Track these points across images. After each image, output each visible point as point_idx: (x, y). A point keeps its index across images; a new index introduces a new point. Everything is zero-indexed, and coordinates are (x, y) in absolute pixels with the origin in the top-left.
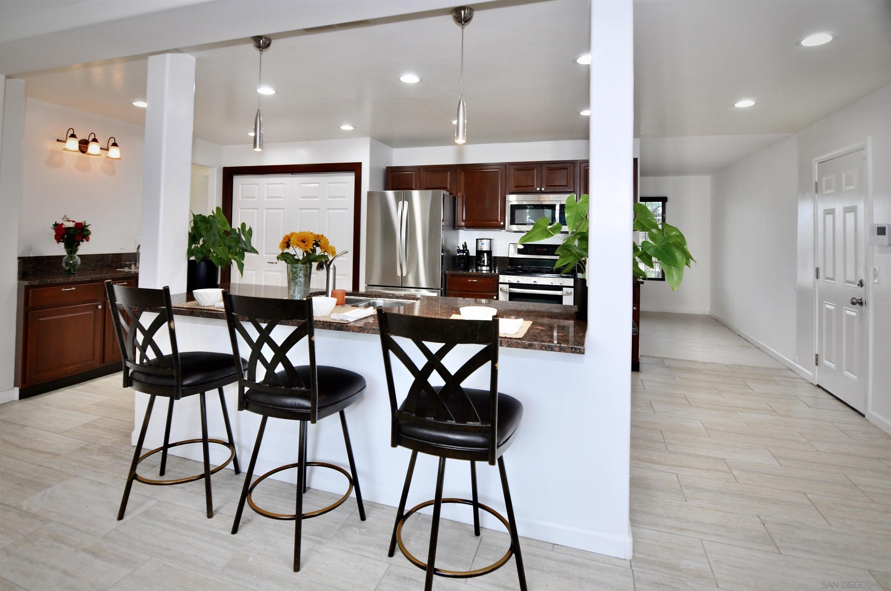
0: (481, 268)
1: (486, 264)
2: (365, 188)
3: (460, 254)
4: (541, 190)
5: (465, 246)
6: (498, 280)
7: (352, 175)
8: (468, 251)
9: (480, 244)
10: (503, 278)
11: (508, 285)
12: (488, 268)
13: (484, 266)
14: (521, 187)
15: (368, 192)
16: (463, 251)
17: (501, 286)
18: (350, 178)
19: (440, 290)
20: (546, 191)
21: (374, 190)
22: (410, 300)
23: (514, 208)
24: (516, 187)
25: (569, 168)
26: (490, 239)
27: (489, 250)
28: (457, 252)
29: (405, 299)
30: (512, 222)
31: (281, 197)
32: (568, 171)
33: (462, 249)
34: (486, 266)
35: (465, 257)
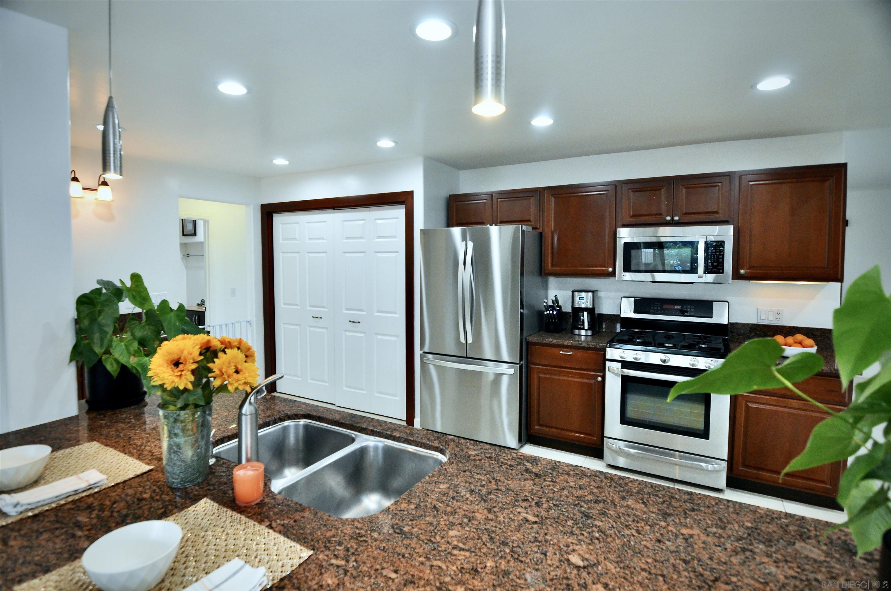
0: (579, 333)
1: (586, 326)
2: (419, 224)
3: (548, 312)
4: (672, 219)
5: (556, 301)
6: (605, 355)
7: (402, 208)
8: (560, 307)
9: (577, 299)
10: (612, 353)
11: (620, 364)
12: (589, 333)
13: (583, 329)
14: (640, 216)
15: (421, 230)
16: (552, 308)
17: (608, 364)
18: (400, 212)
19: (518, 365)
20: (681, 221)
21: (430, 227)
22: (429, 449)
23: (629, 247)
24: (633, 216)
25: (720, 184)
26: (593, 292)
27: (591, 307)
28: (544, 309)
29: (421, 447)
30: (627, 268)
31: (323, 238)
32: (719, 189)
33: (552, 304)
34: (586, 330)
35: (556, 316)
